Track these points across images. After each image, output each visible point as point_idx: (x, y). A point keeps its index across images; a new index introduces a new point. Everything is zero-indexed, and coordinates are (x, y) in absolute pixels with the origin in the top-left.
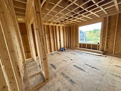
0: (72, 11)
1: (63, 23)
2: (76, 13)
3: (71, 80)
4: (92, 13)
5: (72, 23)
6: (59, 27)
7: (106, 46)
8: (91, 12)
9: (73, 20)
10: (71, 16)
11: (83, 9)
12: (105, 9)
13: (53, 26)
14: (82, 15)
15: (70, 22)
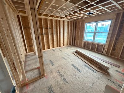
0: (76, 5)
1: (67, 17)
2: (82, 7)
3: (64, 79)
4: (102, 8)
5: (78, 18)
6: (64, 21)
7: (113, 47)
8: (100, 6)
9: (79, 15)
10: (76, 11)
11: (89, 3)
12: (119, 3)
13: (57, 20)
14: (88, 9)
15: (76, 17)
